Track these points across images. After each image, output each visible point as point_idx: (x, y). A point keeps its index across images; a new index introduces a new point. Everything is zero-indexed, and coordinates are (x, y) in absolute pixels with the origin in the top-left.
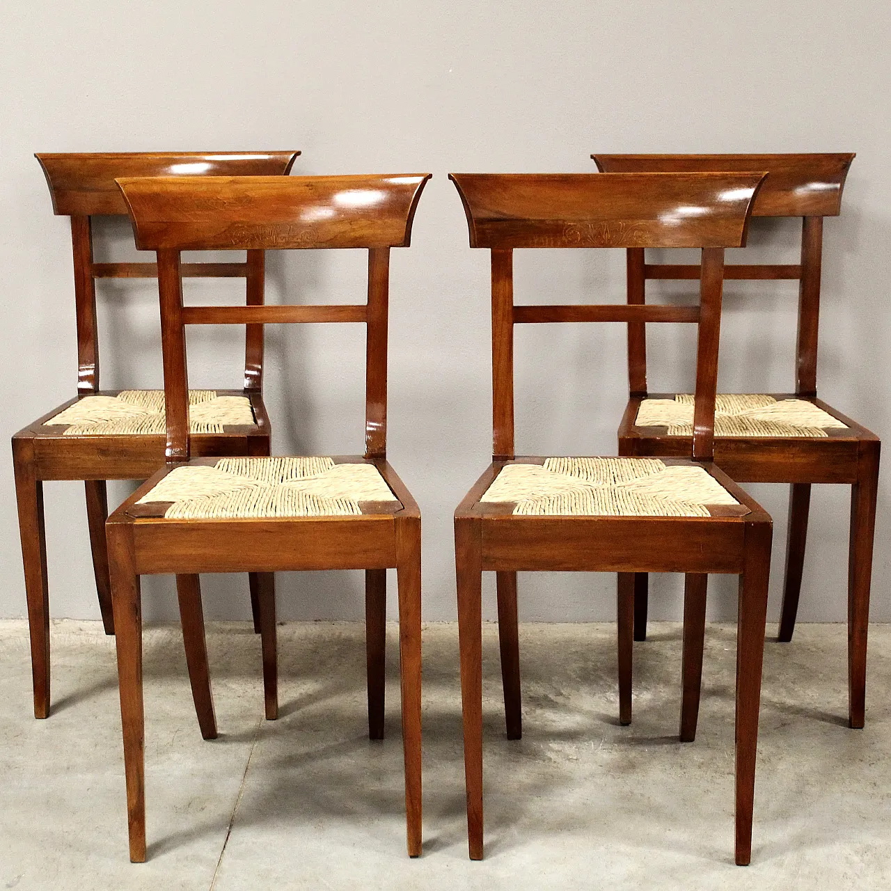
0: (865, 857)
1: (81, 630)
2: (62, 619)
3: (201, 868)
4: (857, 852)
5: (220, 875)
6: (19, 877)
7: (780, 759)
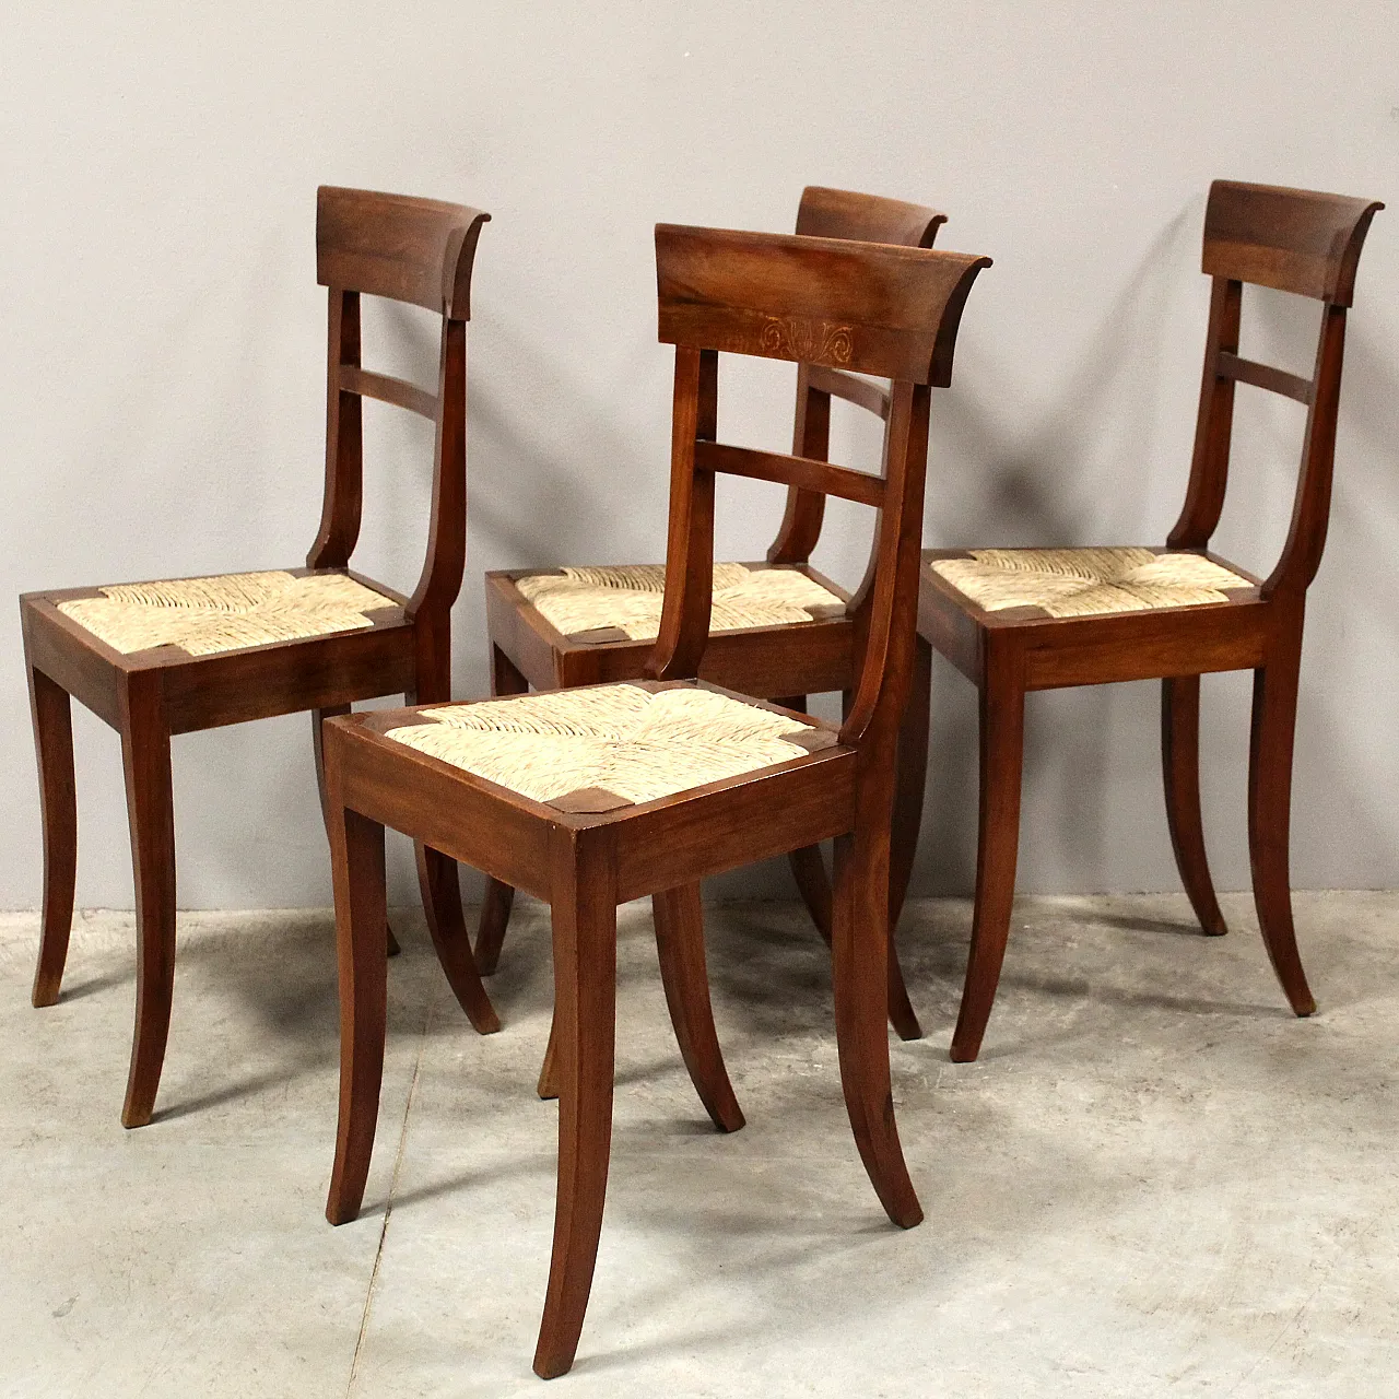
0: (1341, 1237)
1: (126, 926)
2: (96, 910)
3: (348, 1279)
4: (1329, 1230)
5: (379, 1289)
6: (72, 1301)
7: (1207, 1096)
